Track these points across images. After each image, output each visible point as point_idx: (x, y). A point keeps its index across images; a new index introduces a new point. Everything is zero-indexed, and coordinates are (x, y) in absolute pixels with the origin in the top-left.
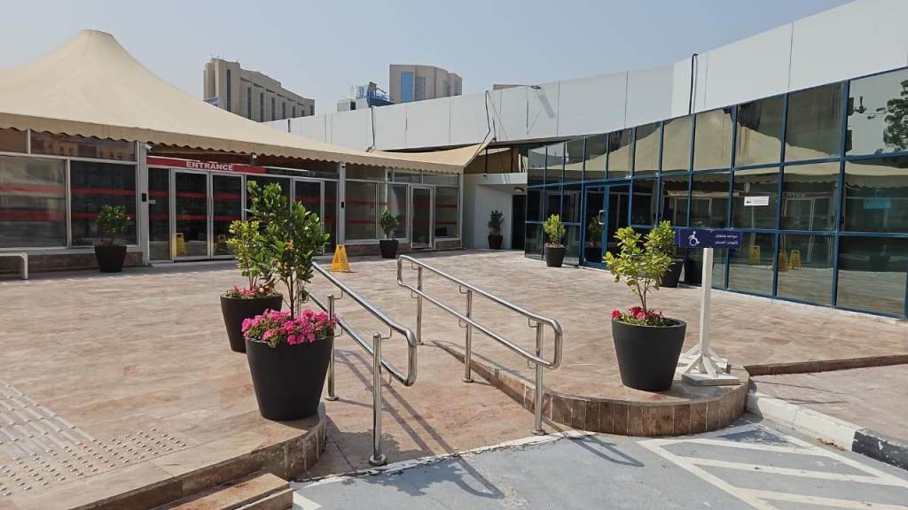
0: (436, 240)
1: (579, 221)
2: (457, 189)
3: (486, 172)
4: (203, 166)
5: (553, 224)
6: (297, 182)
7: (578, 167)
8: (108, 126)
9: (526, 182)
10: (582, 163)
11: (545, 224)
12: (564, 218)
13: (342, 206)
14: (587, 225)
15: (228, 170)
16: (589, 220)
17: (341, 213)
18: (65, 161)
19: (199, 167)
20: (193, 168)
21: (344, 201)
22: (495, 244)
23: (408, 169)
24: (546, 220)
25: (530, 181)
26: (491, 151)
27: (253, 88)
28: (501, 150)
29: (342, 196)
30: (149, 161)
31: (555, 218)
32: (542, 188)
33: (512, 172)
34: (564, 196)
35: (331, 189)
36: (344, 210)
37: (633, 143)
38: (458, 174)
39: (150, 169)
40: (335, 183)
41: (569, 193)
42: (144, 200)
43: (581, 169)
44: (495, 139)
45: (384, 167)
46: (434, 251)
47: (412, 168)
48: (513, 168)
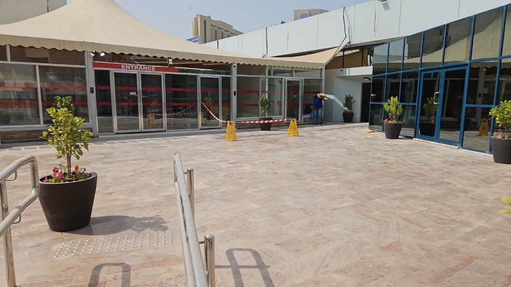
0: (304, 117)
1: (414, 101)
2: (321, 80)
3: (343, 67)
4: (134, 67)
5: (392, 104)
6: (201, 78)
7: (417, 60)
8: (64, 41)
9: (372, 73)
10: (420, 58)
11: (385, 105)
12: (402, 100)
13: (235, 95)
14: (422, 105)
15: (151, 71)
16: (424, 101)
17: (234, 99)
18: (35, 66)
19: (131, 69)
20: (125, 69)
21: (236, 90)
22: (348, 118)
23: (283, 67)
24: (386, 101)
25: (374, 72)
26: (347, 53)
27: (218, 30)
28: (354, 51)
29: (234, 87)
30: (95, 65)
31: (394, 100)
32: (384, 76)
33: (362, 66)
34: (402, 83)
35: (227, 83)
36: (236, 96)
37: (471, 36)
38: (321, 69)
39: (96, 71)
40: (229, 78)
41: (406, 80)
42: (92, 92)
43: (419, 62)
44: (349, 43)
45: (265, 66)
46: (302, 124)
47: (286, 66)
48: (363, 64)
